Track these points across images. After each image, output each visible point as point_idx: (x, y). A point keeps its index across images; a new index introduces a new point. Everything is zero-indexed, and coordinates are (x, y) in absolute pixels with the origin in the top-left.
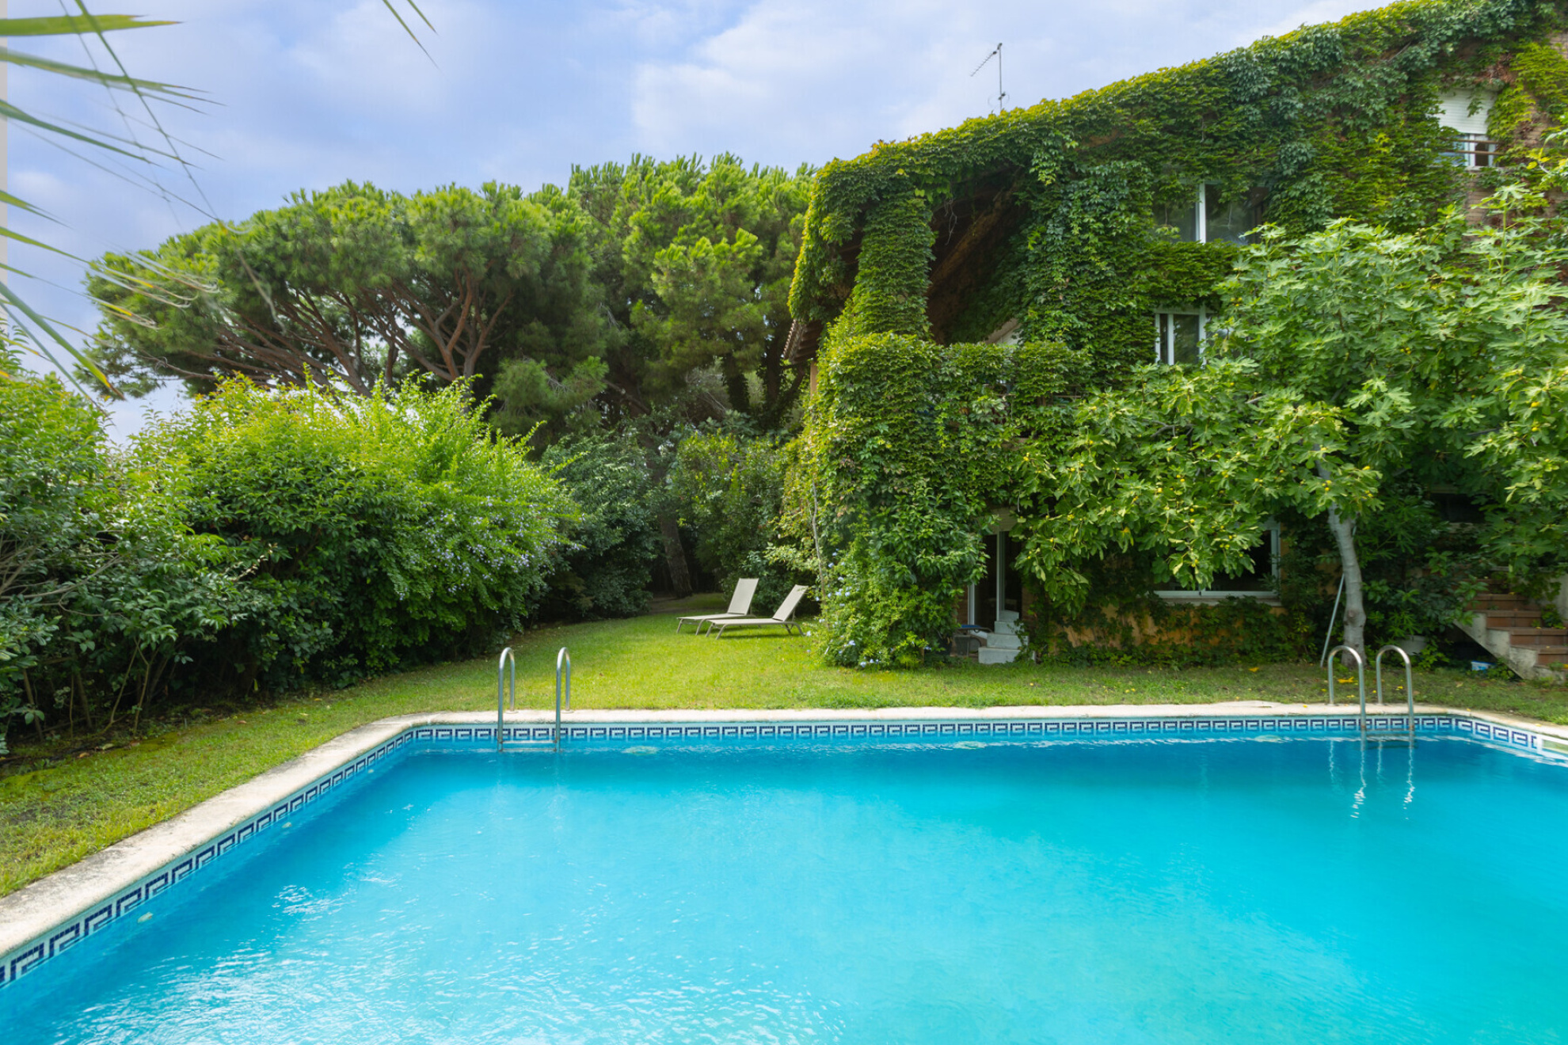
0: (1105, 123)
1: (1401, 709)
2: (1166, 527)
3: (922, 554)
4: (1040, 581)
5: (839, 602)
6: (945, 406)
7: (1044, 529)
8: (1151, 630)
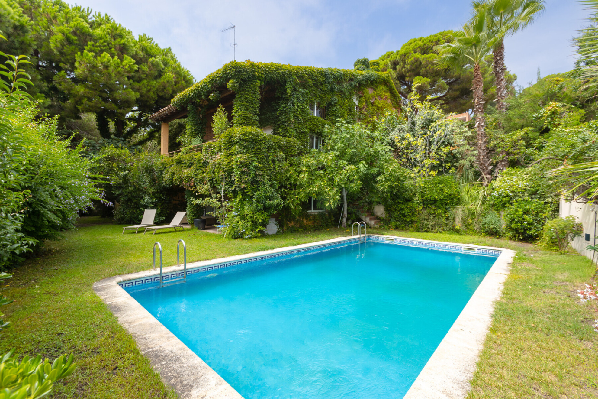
0: (303, 77)
1: (358, 236)
2: (325, 194)
3: (268, 201)
4: (291, 208)
5: (233, 217)
6: (271, 154)
7: (294, 193)
8: (305, 221)
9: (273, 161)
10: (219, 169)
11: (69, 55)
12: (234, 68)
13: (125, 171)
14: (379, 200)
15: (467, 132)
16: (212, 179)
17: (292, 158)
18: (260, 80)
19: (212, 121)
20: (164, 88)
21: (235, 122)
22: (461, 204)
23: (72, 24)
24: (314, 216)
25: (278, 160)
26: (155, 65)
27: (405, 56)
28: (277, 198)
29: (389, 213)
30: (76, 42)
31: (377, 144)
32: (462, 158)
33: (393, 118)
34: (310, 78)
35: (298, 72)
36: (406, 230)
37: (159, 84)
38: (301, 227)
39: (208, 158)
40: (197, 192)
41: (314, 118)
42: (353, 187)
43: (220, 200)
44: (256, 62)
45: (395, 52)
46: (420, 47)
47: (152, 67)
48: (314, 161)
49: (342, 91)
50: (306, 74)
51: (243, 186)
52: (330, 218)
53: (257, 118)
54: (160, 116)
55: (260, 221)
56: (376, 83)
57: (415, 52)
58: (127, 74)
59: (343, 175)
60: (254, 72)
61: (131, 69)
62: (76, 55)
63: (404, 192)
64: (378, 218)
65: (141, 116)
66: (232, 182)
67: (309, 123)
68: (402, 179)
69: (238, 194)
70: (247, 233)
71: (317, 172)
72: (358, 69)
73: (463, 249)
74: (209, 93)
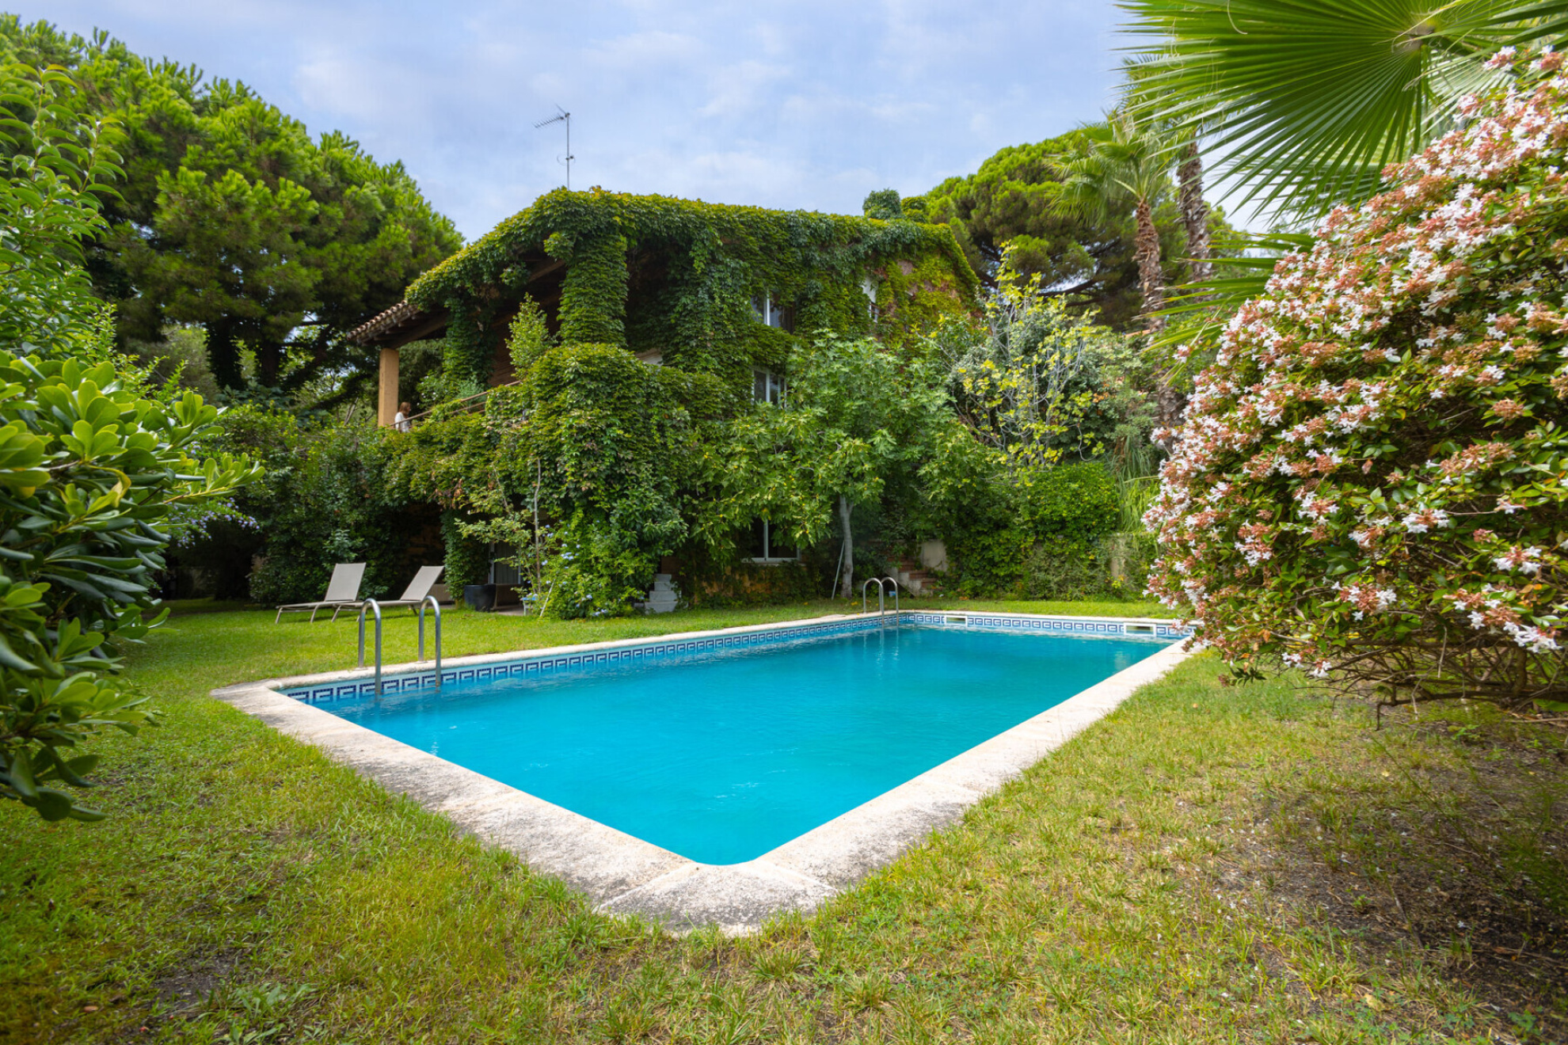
0: (732, 230)
1: (879, 613)
2: (792, 508)
3: (649, 523)
4: (709, 546)
5: (562, 566)
6: (655, 411)
7: (715, 509)
8: (747, 584)
9: (661, 427)
10: (526, 449)
11: (142, 180)
12: (560, 204)
13: (283, 467)
14: (929, 526)
15: (1130, 360)
16: (508, 477)
17: (710, 422)
18: (628, 236)
19: (508, 334)
20: (386, 261)
21: (566, 334)
22: (1122, 529)
23: (148, 104)
24: (771, 570)
25: (673, 426)
26: (361, 206)
27: (988, 186)
28: (671, 518)
29: (957, 560)
30: (158, 149)
31: (918, 389)
32: (1123, 420)
33: (958, 331)
34: (751, 234)
35: (720, 218)
36: (998, 598)
37: (371, 254)
38: (737, 595)
39: (500, 425)
40: (470, 506)
41: (766, 330)
42: (861, 492)
43: (529, 526)
44: (615, 191)
45: (965, 177)
46: (1021, 166)
47: (354, 211)
48: (763, 430)
49: (833, 267)
50: (742, 223)
51: (585, 486)
52: (812, 576)
53: (621, 327)
54: (377, 330)
55: (631, 572)
56: (920, 249)
57: (1011, 179)
58: (290, 227)
59: (837, 462)
60: (611, 215)
61: (301, 212)
62: (158, 178)
63: (989, 506)
64: (930, 575)
65: (324, 335)
66: (559, 479)
67: (752, 340)
68: (978, 469)
69: (574, 509)
70: (598, 604)
71: (771, 458)
72: (873, 216)
73: (1124, 628)
74: (500, 266)
